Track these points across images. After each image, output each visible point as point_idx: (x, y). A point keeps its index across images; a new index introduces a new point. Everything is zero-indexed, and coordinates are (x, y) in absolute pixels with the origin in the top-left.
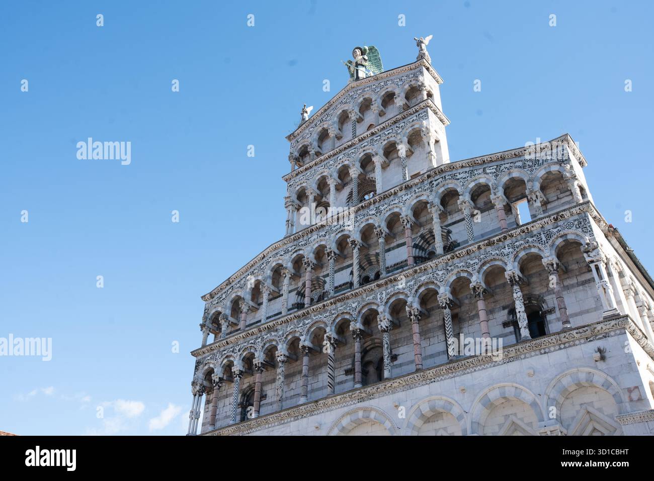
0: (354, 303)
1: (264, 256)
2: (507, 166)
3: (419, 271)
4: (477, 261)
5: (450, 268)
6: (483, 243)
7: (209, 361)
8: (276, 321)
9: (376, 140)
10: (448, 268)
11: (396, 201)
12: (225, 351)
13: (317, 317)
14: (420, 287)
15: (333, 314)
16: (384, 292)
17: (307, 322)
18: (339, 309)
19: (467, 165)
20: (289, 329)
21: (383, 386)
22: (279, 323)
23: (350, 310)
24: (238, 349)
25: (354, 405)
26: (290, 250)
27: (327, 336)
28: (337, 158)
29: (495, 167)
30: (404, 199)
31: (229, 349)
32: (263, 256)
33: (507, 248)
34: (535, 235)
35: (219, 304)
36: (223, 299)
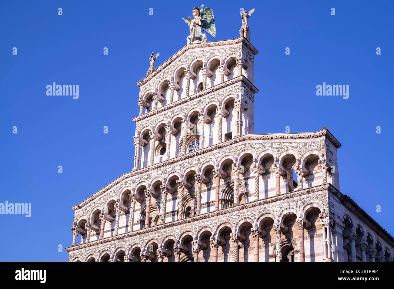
0: (177, 229)
2: (287, 144)
3: (221, 214)
4: (257, 212)
5: (240, 215)
6: (262, 201)
7: (78, 256)
8: (125, 235)
9: (203, 102)
10: (239, 214)
11: (212, 157)
12: (89, 250)
13: (153, 235)
14: (220, 225)
15: (163, 235)
16: (197, 225)
17: (146, 238)
18: (167, 232)
19: (261, 138)
20: (133, 241)
22: (127, 236)
23: (174, 234)
24: (98, 250)
26: (136, 181)
27: (158, 251)
28: (174, 110)
29: (279, 144)
30: (217, 156)
31: (92, 249)
32: (117, 182)
33: (277, 207)
34: (295, 201)
35: (85, 214)
36: (88, 211)
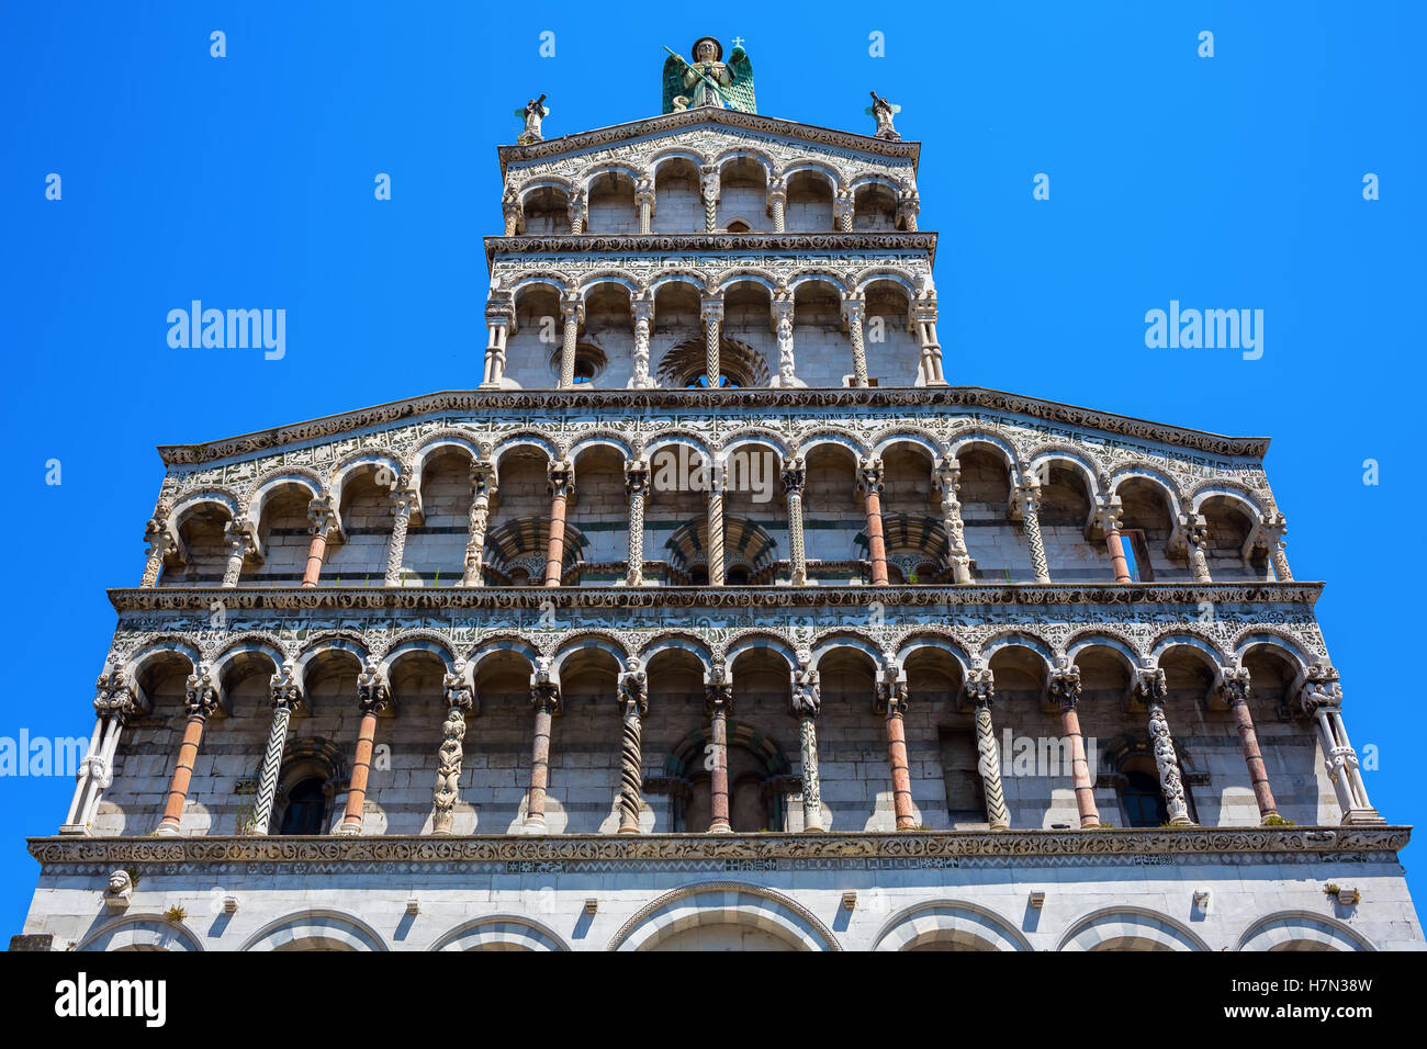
0: (715, 619)
1: (411, 411)
3: (914, 600)
4: (1064, 624)
5: (995, 620)
8: (456, 595)
9: (783, 264)
11: (844, 422)
12: (241, 620)
13: (593, 621)
14: (912, 638)
16: (809, 620)
21: (816, 846)
22: (464, 602)
23: (700, 632)
24: (295, 629)
25: (716, 874)
26: (500, 425)
27: (627, 679)
28: (662, 259)
29: (1103, 442)
30: (866, 425)
31: (262, 621)
32: (406, 409)
33: (1140, 620)
36: (241, 479)
